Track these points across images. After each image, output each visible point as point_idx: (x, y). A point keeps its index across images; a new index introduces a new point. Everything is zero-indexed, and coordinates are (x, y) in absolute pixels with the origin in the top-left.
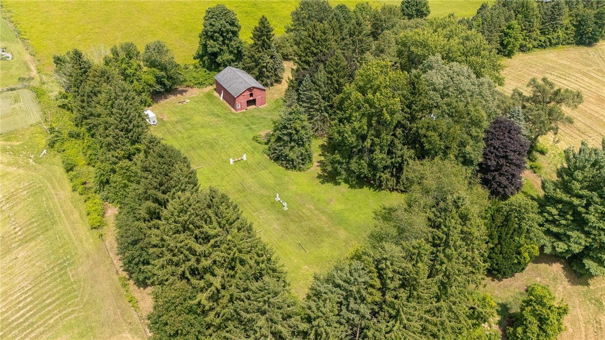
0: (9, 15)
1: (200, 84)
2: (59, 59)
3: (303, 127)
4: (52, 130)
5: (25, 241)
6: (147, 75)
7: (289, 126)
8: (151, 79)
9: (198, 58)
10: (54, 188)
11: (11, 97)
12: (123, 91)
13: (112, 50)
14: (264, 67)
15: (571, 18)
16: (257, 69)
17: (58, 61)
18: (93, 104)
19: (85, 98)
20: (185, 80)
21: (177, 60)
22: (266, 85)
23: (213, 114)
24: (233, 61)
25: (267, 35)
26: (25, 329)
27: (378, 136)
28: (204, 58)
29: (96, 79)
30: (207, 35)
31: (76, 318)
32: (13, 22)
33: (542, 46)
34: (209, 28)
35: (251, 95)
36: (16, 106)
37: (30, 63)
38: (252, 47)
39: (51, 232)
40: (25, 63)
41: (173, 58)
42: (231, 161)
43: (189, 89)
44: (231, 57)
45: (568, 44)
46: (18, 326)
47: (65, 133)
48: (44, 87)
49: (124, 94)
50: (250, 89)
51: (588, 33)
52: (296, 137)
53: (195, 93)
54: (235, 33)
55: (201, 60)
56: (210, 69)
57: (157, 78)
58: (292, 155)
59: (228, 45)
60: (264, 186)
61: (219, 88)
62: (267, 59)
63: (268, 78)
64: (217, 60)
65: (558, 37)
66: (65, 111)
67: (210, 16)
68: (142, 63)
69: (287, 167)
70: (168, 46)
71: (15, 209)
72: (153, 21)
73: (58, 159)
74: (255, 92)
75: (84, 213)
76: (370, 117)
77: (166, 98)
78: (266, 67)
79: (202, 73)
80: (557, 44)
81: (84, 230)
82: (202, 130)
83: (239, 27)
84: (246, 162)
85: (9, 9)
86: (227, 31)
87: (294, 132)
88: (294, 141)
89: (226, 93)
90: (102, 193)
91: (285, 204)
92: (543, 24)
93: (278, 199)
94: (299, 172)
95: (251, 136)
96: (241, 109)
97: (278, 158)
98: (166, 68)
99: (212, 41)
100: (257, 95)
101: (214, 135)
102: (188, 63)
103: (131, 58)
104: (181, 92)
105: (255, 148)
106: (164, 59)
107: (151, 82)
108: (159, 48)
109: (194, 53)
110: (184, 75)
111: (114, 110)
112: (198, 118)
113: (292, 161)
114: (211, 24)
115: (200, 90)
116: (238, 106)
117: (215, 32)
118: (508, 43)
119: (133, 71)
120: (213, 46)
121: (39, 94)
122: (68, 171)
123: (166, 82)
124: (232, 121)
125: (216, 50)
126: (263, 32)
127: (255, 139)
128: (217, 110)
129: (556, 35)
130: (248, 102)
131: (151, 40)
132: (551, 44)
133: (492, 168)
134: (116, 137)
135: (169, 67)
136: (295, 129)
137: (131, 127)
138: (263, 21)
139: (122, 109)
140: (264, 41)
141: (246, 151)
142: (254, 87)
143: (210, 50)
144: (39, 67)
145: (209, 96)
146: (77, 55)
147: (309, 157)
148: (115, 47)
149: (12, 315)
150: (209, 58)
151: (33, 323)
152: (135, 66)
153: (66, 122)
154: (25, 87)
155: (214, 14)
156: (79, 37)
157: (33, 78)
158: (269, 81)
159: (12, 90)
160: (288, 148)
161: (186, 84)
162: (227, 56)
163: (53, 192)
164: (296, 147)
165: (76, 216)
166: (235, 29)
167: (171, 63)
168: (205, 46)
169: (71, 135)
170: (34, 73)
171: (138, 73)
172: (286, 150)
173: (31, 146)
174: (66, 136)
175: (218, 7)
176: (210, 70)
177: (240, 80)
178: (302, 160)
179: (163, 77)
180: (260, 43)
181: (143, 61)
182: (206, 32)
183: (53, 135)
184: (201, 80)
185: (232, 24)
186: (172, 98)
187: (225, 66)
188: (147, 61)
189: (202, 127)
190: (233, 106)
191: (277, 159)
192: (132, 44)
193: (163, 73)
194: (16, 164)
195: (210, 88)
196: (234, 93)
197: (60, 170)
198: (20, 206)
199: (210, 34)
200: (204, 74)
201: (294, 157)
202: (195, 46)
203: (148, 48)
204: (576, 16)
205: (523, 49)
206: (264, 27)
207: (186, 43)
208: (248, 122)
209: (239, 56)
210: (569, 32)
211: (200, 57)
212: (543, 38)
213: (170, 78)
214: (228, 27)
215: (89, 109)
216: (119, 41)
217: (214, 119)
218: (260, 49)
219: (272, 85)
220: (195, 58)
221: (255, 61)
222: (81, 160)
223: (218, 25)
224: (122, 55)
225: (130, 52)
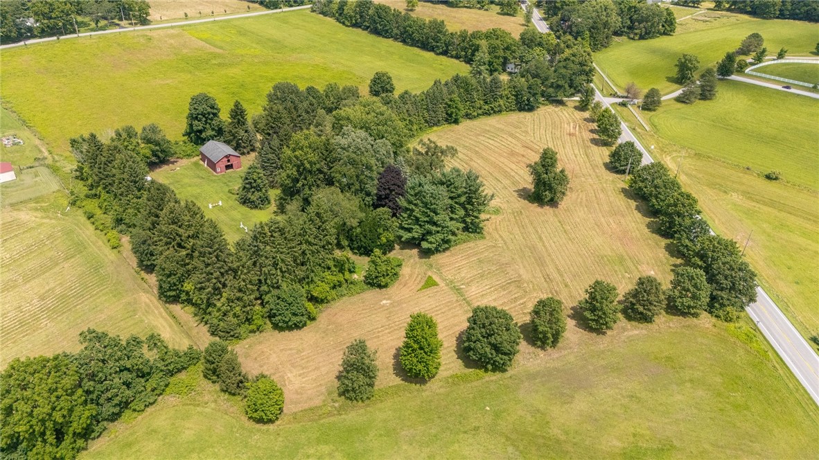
0: (10, 105)
1: (189, 156)
2: (74, 141)
3: (259, 178)
4: (72, 193)
5: (66, 259)
6: (145, 149)
7: (249, 178)
8: (148, 152)
9: (186, 135)
10: (81, 229)
11: (31, 173)
12: (131, 157)
13: (116, 132)
14: (240, 139)
15: (510, 89)
16: (235, 142)
17: (74, 142)
18: (108, 169)
19: (102, 166)
20: (176, 153)
21: (168, 138)
22: (243, 154)
23: (199, 177)
24: (216, 136)
25: (241, 115)
26: (77, 298)
27: (305, 179)
28: (191, 135)
29: (110, 152)
30: (193, 117)
31: (109, 290)
32: (15, 112)
33: (487, 114)
34: (193, 111)
35: (229, 161)
36: (37, 179)
37: (40, 147)
38: (230, 124)
39: (84, 253)
40: (36, 146)
41: (165, 136)
42: (210, 206)
43: (180, 160)
44: (214, 133)
45: (511, 110)
46: (73, 296)
47: (82, 196)
48: (58, 164)
49: (132, 160)
50: (226, 157)
51: (524, 101)
52: (254, 185)
53: (185, 162)
54: (215, 115)
55: (189, 136)
56: (197, 143)
57: (153, 151)
58: (253, 198)
59: (210, 124)
60: (233, 220)
61: (204, 158)
62: (242, 133)
63: (244, 147)
64: (202, 136)
65: (500, 106)
66: (78, 181)
67: (194, 102)
68: (140, 141)
69: (251, 207)
70: (161, 127)
71: (55, 243)
72: (146, 105)
73: (80, 212)
74: (231, 158)
75: (106, 241)
76: (299, 167)
77: (160, 167)
78: (241, 139)
79: (190, 146)
80: (500, 111)
81: (107, 250)
82: (189, 189)
83: (219, 110)
84: (222, 206)
85: (8, 100)
86: (209, 113)
87: (253, 181)
88: (254, 187)
89: (209, 160)
90: (117, 228)
91: (246, 228)
92: (485, 95)
93: (242, 226)
94: (260, 211)
95: (227, 190)
96: (221, 172)
97: (245, 201)
98: (159, 144)
99: (196, 121)
100: (234, 161)
101: (199, 191)
102: (178, 140)
103: (131, 137)
104: (173, 163)
105: (229, 198)
106: (158, 137)
107: (148, 155)
108: (154, 129)
109: (183, 131)
110: (174, 149)
111: (126, 170)
112: (186, 180)
113: (254, 202)
114: (195, 109)
115: (189, 160)
116: (218, 170)
117: (198, 114)
118: (452, 113)
119: (133, 147)
120: (198, 125)
121: (54, 170)
122: (89, 218)
123: (160, 154)
124: (214, 181)
125: (200, 128)
126: (238, 114)
127: (230, 192)
128: (202, 174)
129: (497, 104)
130: (226, 166)
131: (146, 122)
132: (495, 112)
133: (383, 197)
134: (128, 187)
135: (162, 143)
136: (253, 179)
137: (137, 179)
138: (237, 104)
139: (131, 168)
140: (239, 120)
141: (222, 199)
142: (230, 155)
143: (195, 128)
144: (50, 149)
145: (196, 164)
146: (93, 136)
147: (267, 199)
148: (118, 129)
149: (68, 292)
150: (196, 135)
151: (83, 295)
152: (135, 144)
153: (81, 189)
154: (42, 165)
155: (196, 101)
156: (79, 123)
157: (46, 158)
158: (245, 151)
159: (31, 167)
160: (250, 194)
161: (177, 156)
162: (210, 133)
163: (80, 231)
164: (256, 192)
165: (100, 243)
166: (215, 111)
167: (163, 140)
168: (191, 125)
169: (87, 196)
170: (46, 154)
171: (137, 149)
172: (249, 195)
173: (57, 206)
174: (83, 197)
175: (200, 94)
176: (197, 145)
177: (219, 150)
178: (262, 201)
179: (157, 151)
180: (236, 121)
181: (141, 139)
182: (192, 114)
183: (73, 197)
184: (189, 152)
185: (212, 107)
186: (165, 167)
187: (209, 140)
188: (144, 139)
189: (190, 186)
190: (215, 170)
191: (244, 203)
192: (131, 127)
193: (157, 148)
194: (48, 217)
195: (197, 158)
196: (214, 160)
197: (83, 219)
198: (58, 241)
199: (194, 116)
200: (192, 147)
201: (255, 199)
202: (183, 126)
203: (144, 129)
204: (514, 88)
205: (468, 116)
206: (238, 109)
207: (176, 124)
208: (226, 181)
209: (220, 132)
210: (510, 101)
211: (188, 134)
212: (486, 107)
213: (163, 151)
214: (209, 110)
215: (105, 173)
216: (120, 125)
217: (198, 181)
218: (237, 126)
219: (248, 153)
220: (184, 136)
221: (233, 135)
222: (98, 212)
223: (201, 109)
224: (124, 135)
225: (130, 133)
